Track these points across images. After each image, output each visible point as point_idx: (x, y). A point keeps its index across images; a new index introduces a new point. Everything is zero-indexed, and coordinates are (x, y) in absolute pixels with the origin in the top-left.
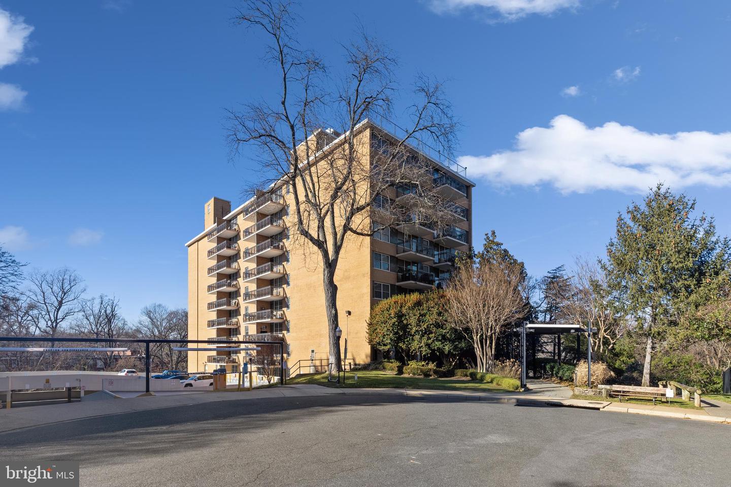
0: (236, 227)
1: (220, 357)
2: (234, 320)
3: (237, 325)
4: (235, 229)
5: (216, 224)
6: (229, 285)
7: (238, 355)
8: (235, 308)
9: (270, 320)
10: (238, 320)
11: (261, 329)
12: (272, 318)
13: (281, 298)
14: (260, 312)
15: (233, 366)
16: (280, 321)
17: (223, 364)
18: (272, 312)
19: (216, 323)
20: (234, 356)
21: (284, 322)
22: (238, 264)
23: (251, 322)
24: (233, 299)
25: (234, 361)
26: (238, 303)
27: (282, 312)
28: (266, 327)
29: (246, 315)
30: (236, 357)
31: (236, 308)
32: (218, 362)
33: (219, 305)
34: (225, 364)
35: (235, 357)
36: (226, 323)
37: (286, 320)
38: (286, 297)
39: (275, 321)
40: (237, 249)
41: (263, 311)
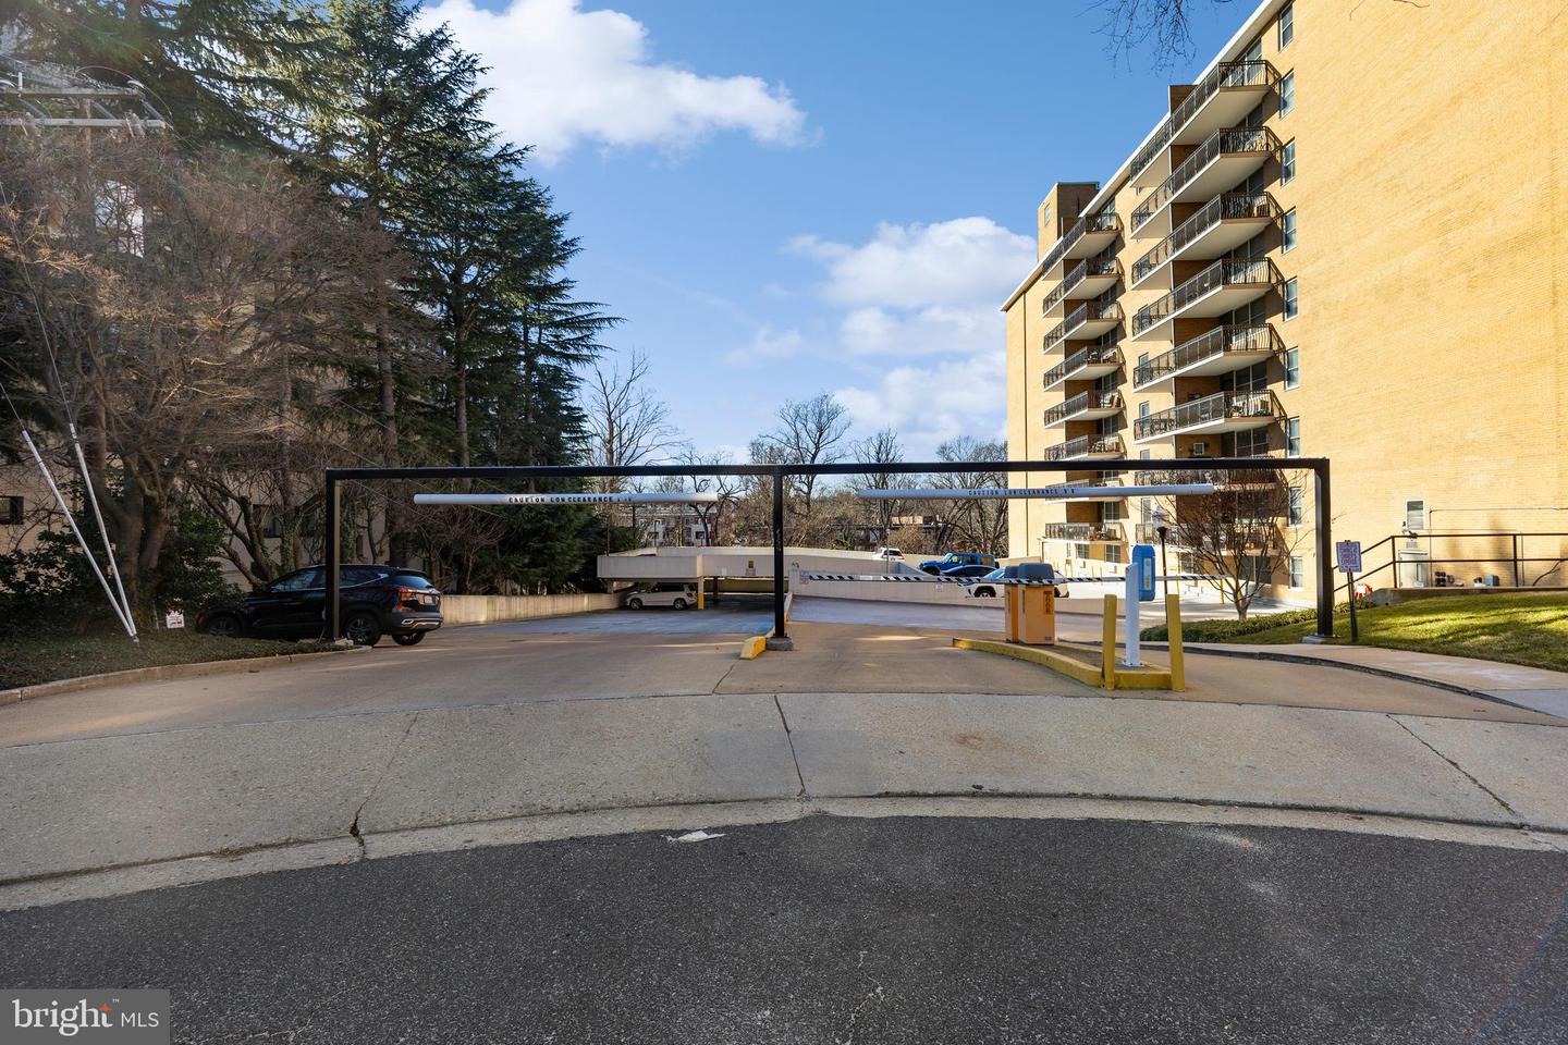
0: (1113, 223)
1: (1076, 525)
2: (1110, 441)
3: (1118, 450)
4: (1110, 228)
5: (1062, 238)
6: (1097, 361)
7: (1121, 520)
8: (1113, 411)
9: (1222, 421)
10: (1121, 438)
11: (1191, 451)
12: (1228, 416)
13: (1262, 358)
14: (1187, 405)
15: (1109, 547)
16: (1261, 422)
17: (1082, 542)
18: (1228, 402)
19: (1065, 452)
20: (1109, 525)
21: (1276, 424)
22: (1119, 306)
23: (1158, 436)
24: (1107, 391)
25: (1110, 536)
26: (1119, 400)
27: (1266, 397)
28: (1206, 446)
29: (1141, 423)
30: (1116, 527)
31: (1116, 412)
32: (1071, 536)
33: (1070, 410)
34: (1087, 543)
35: (1112, 527)
36: (1090, 448)
37: (1284, 417)
38: (1283, 350)
39: (1237, 424)
40: (1115, 272)
41: (1198, 402)
